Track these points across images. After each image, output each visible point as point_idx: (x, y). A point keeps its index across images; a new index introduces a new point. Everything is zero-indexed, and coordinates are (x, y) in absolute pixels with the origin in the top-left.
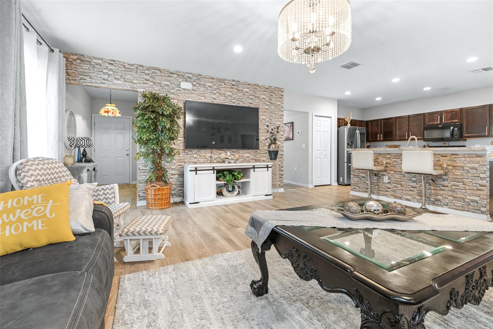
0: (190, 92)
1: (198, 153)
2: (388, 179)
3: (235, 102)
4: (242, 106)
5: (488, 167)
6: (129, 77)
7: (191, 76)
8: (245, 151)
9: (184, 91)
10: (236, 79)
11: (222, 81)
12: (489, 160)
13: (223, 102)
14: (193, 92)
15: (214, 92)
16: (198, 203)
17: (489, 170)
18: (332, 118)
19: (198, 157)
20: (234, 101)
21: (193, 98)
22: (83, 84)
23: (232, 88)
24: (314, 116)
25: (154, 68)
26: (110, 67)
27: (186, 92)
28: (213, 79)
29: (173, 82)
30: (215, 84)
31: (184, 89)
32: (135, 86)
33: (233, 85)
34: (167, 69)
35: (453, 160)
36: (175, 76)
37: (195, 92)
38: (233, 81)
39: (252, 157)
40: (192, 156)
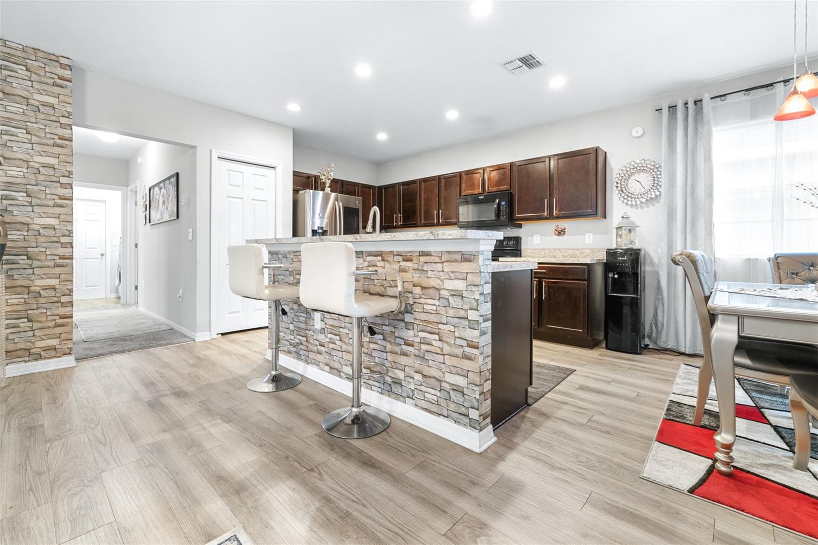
2: (321, 320)
5: (488, 289)
12: (491, 271)
17: (489, 299)
18: (277, 169)
24: (215, 157)
35: (423, 270)
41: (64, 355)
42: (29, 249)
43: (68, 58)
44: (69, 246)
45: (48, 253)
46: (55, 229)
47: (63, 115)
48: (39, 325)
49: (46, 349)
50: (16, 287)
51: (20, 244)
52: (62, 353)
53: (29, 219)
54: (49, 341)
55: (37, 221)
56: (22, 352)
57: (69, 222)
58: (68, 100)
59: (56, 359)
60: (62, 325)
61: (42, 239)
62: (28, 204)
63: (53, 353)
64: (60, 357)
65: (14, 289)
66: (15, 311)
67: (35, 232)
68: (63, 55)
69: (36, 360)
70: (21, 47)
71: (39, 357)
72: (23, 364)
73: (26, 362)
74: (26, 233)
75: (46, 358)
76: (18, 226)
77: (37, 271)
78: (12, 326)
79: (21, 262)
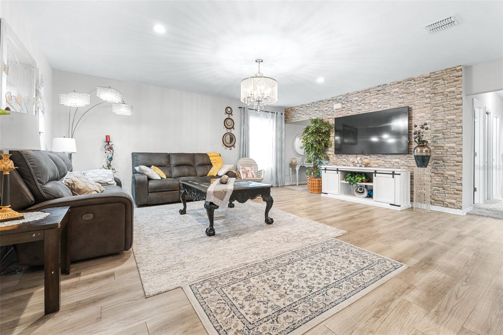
0: (341, 110)
1: (346, 157)
3: (381, 107)
4: (390, 108)
6: (308, 112)
7: (341, 97)
8: (393, 156)
9: (336, 110)
10: (382, 84)
11: (368, 91)
13: (368, 110)
14: (343, 109)
15: (360, 104)
16: (327, 194)
19: (346, 161)
20: (379, 106)
21: (343, 114)
22: (292, 122)
23: (378, 94)
25: (320, 102)
26: (301, 109)
27: (338, 111)
28: (359, 92)
29: (330, 107)
30: (361, 96)
31: (336, 109)
32: (311, 116)
33: (378, 91)
34: (326, 99)
36: (331, 101)
37: (344, 109)
38: (378, 86)
39: (404, 162)
40: (342, 160)
41: (458, 208)
42: (443, 158)
43: (460, 66)
44: (460, 156)
45: (451, 159)
46: (454, 148)
47: (458, 94)
48: (447, 192)
49: (451, 203)
50: (438, 174)
51: (440, 155)
52: (457, 207)
53: (443, 144)
54: (451, 200)
55: (447, 145)
56: (440, 202)
57: (461, 144)
58: (460, 86)
59: (454, 209)
60: (457, 194)
61: (448, 153)
62: (443, 138)
63: (453, 206)
64: (456, 209)
65: (438, 175)
66: (438, 184)
67: (446, 150)
68: (458, 66)
69: (446, 207)
70: (441, 71)
71: (447, 206)
72: (441, 207)
73: (442, 206)
74: (442, 151)
75: (450, 207)
76: (439, 148)
77: (447, 167)
78: (437, 190)
79: (440, 163)
